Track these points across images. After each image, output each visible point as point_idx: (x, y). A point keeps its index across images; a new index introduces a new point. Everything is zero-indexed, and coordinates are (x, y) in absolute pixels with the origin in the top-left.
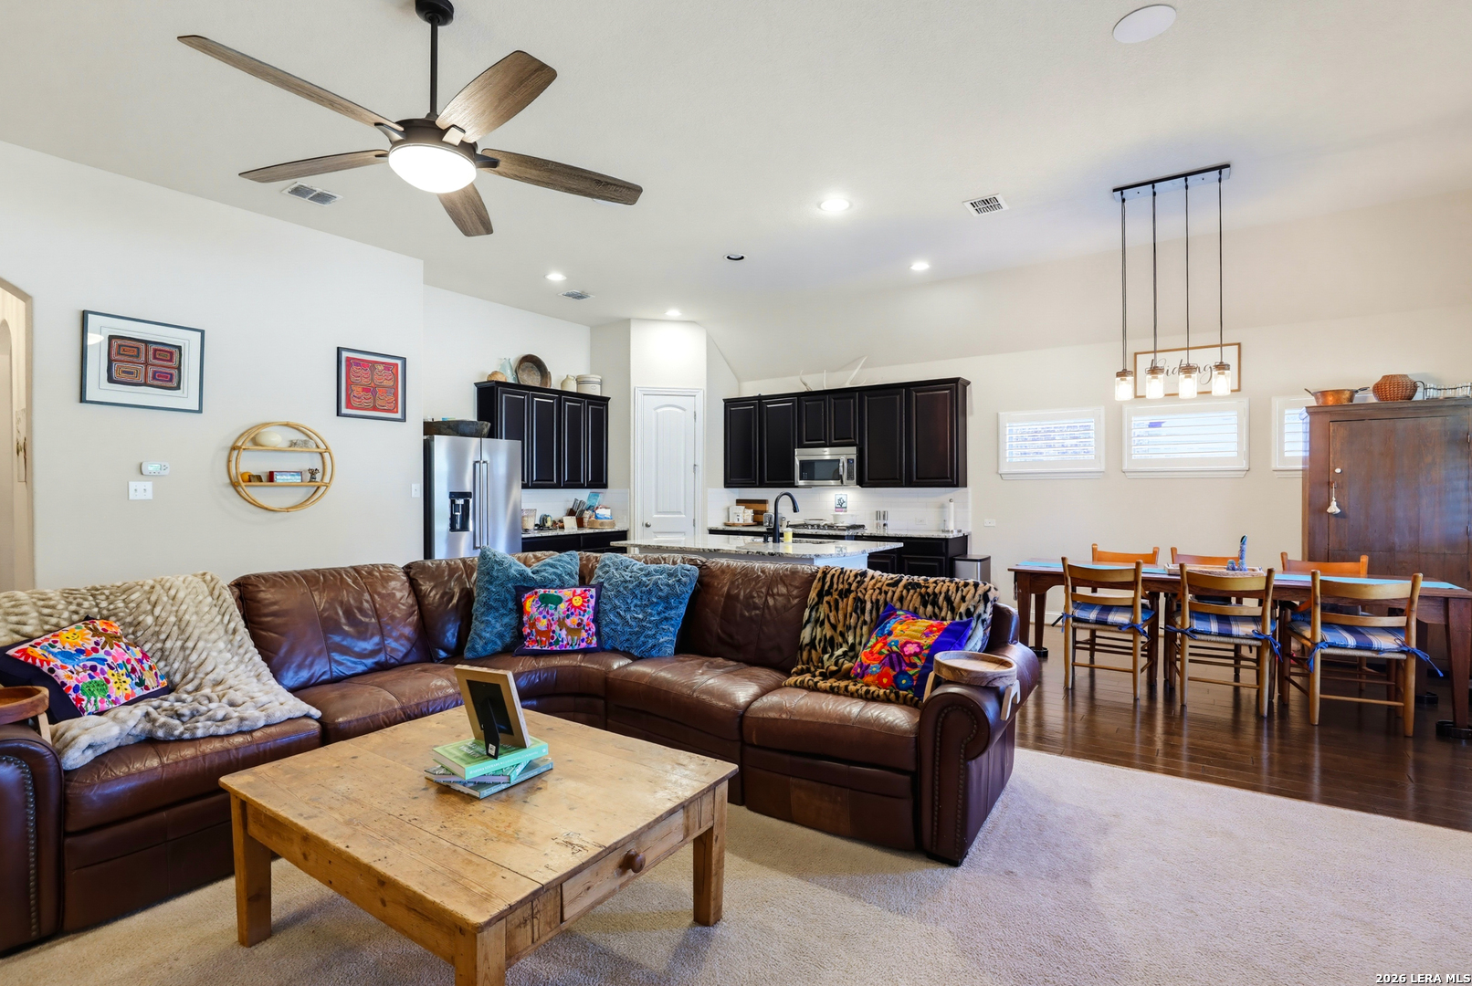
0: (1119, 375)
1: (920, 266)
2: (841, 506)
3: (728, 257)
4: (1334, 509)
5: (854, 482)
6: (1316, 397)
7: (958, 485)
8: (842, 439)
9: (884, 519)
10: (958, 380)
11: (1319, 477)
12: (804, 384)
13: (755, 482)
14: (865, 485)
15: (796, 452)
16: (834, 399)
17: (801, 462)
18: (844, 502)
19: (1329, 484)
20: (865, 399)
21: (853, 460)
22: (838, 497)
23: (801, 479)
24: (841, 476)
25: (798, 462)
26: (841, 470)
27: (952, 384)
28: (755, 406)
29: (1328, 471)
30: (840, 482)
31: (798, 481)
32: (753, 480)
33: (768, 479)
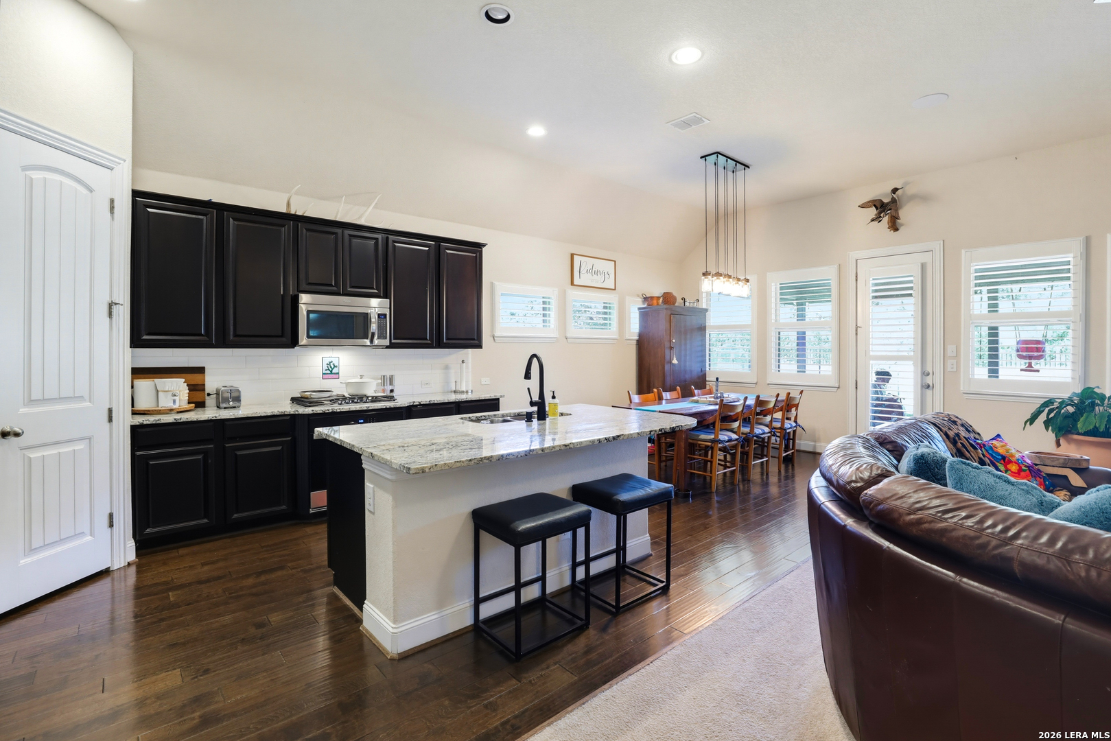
0: (704, 274)
1: (536, 131)
2: (331, 371)
4: (675, 361)
5: (386, 342)
6: (646, 299)
7: (479, 346)
8: (360, 289)
9: (391, 383)
10: (484, 245)
11: (667, 344)
12: (288, 205)
13: (205, 338)
14: (392, 346)
15: (304, 298)
16: (350, 235)
17: (309, 312)
18: (335, 366)
19: (671, 348)
20: (390, 242)
21: (385, 315)
22: (326, 361)
23: (309, 337)
24: (373, 334)
25: (305, 313)
26: (374, 327)
27: (478, 247)
28: (209, 216)
29: (670, 341)
30: (367, 342)
31: (303, 340)
32: (201, 335)
33: (236, 335)
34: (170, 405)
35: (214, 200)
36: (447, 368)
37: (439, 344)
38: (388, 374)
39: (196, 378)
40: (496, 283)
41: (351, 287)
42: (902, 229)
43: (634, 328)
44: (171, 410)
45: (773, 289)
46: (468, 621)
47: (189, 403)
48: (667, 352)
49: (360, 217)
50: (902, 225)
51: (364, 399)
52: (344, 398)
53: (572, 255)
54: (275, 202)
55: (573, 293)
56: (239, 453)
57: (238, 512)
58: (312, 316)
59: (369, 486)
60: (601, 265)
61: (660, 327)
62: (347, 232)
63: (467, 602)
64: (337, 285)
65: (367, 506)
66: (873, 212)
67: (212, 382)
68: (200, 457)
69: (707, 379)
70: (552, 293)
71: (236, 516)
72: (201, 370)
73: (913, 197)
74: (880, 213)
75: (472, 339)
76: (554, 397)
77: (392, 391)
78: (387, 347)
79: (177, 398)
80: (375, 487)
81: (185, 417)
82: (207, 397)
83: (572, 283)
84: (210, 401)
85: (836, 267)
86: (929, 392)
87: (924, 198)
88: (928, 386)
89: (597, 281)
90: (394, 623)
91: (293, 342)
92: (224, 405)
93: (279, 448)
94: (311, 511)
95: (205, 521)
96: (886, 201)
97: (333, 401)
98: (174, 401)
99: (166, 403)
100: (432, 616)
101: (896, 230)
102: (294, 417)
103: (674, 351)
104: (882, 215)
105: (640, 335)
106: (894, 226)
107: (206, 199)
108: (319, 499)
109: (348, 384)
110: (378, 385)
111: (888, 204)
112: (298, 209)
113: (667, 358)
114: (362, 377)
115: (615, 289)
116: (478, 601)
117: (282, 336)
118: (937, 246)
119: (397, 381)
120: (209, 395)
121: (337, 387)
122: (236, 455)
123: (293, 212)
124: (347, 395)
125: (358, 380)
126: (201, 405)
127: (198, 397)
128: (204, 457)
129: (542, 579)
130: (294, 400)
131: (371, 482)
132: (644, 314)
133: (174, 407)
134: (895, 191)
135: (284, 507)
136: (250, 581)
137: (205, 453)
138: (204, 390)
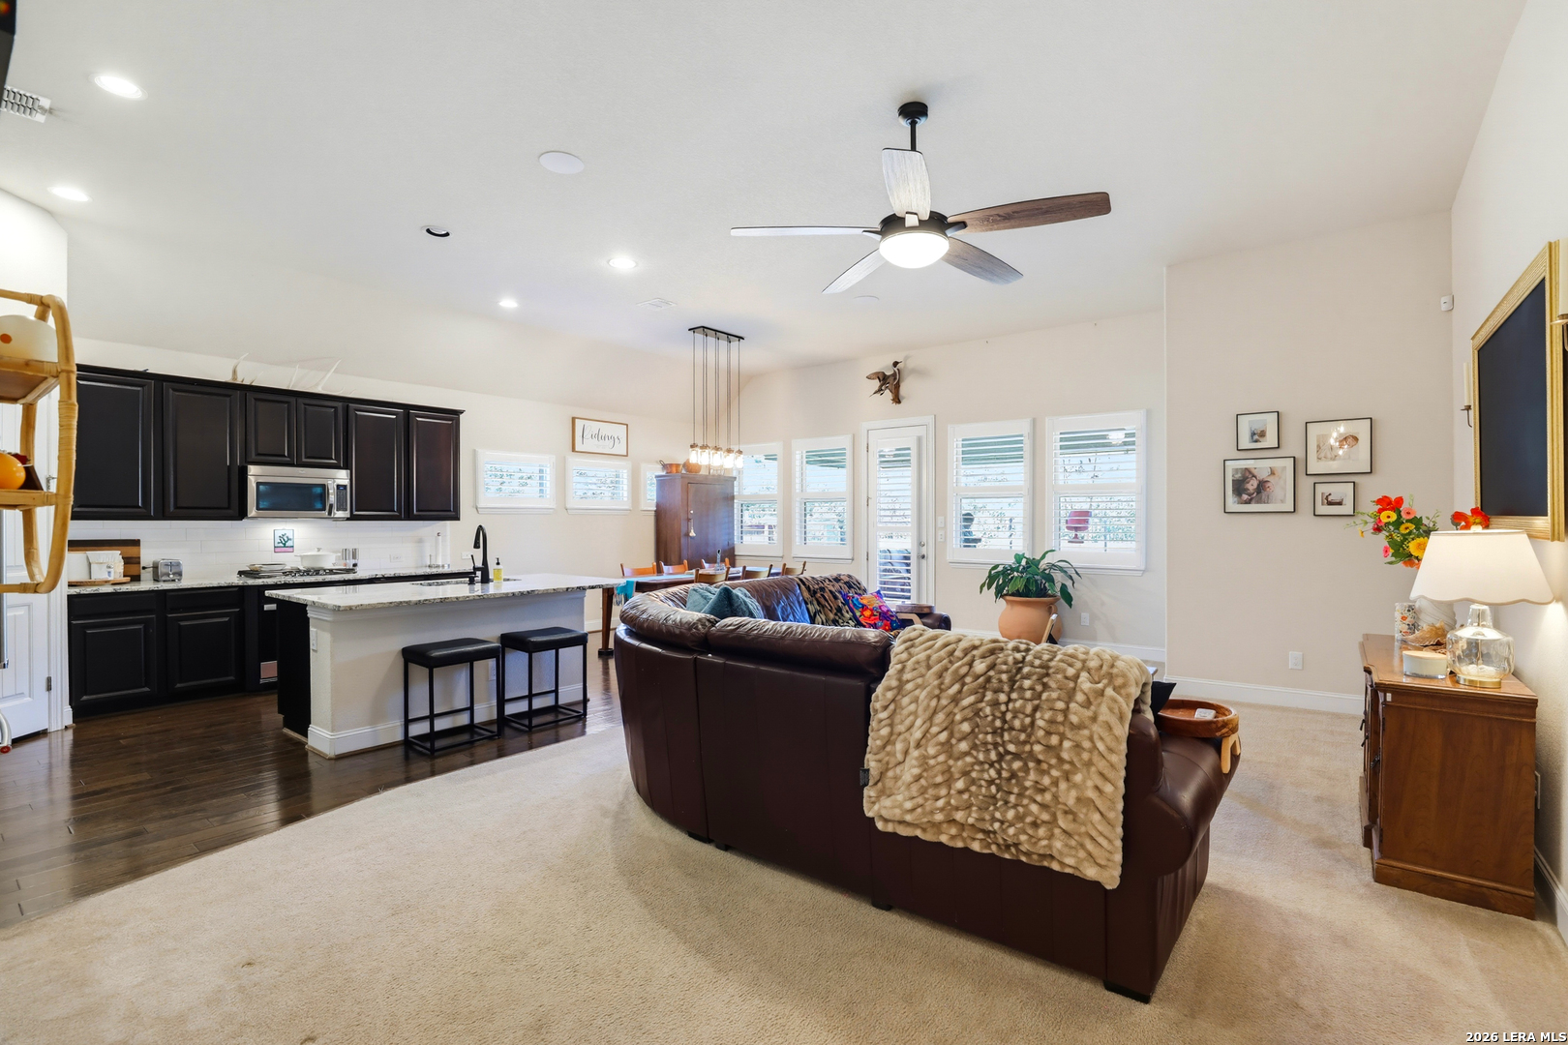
0: (692, 446)
1: (508, 303)
2: (284, 545)
3: (428, 231)
4: (692, 534)
5: (347, 514)
6: (665, 466)
7: (457, 518)
8: (317, 458)
9: (354, 557)
10: (462, 412)
11: (683, 516)
12: (235, 372)
13: (144, 510)
14: (353, 518)
15: (253, 470)
16: (305, 404)
17: (258, 484)
18: (289, 539)
19: (689, 520)
20: (351, 412)
21: (345, 487)
22: (279, 534)
23: (258, 509)
24: (331, 506)
25: (254, 485)
26: (332, 499)
27: (454, 415)
28: (146, 388)
29: (688, 512)
30: (325, 513)
31: (252, 511)
32: (140, 507)
33: (176, 507)
34: (104, 576)
35: (152, 371)
36: (420, 541)
37: (408, 515)
38: (350, 547)
39: (131, 551)
40: (480, 451)
41: (306, 458)
42: (903, 402)
43: (650, 498)
44: (106, 582)
45: (798, 457)
46: (399, 737)
47: (124, 576)
48: (683, 524)
49: (317, 385)
50: (904, 398)
51: (321, 572)
52: (299, 571)
53: (574, 419)
54: (218, 371)
55: (575, 462)
56: (182, 623)
57: (180, 683)
58: (261, 487)
59: (312, 630)
60: (607, 429)
61: (676, 498)
62: (301, 400)
63: (399, 723)
64: (290, 455)
65: (311, 647)
66: (876, 384)
67: (147, 556)
68: (141, 627)
69: (736, 553)
70: (548, 462)
71: (178, 685)
72: (136, 543)
73: (914, 371)
74: (881, 386)
75: (448, 510)
76: (498, 564)
77: (355, 565)
78: (348, 519)
79: (112, 570)
80: (319, 631)
81: (124, 588)
82: (142, 571)
83: (573, 450)
84: (146, 575)
85: (850, 436)
86: (924, 561)
87: (919, 372)
88: (923, 557)
89: (605, 447)
90: (332, 732)
91: (241, 514)
92: (164, 578)
93: (227, 619)
94: (262, 681)
95: (147, 689)
96: (888, 373)
97: (285, 574)
98: (109, 572)
99: (99, 574)
100: (367, 730)
101: (899, 402)
102: (242, 589)
103: (691, 523)
104: (883, 388)
105: (658, 505)
106: (897, 400)
107: (140, 368)
108: (269, 670)
109: (302, 557)
110: (337, 558)
111: (889, 376)
112: (246, 377)
113: (684, 530)
114: (319, 550)
115: (627, 456)
116: (407, 722)
117: (229, 508)
118: (930, 419)
119: (360, 555)
120: (144, 568)
121: (290, 561)
122: (180, 626)
123: (239, 382)
124: (301, 568)
125: (315, 553)
126: (136, 578)
127: (133, 569)
128: (145, 627)
129: (471, 709)
130: (241, 573)
131: (315, 627)
132: (662, 483)
133: (110, 579)
134: (896, 364)
135: (232, 678)
136: (201, 731)
137: (146, 623)
138: (139, 563)
